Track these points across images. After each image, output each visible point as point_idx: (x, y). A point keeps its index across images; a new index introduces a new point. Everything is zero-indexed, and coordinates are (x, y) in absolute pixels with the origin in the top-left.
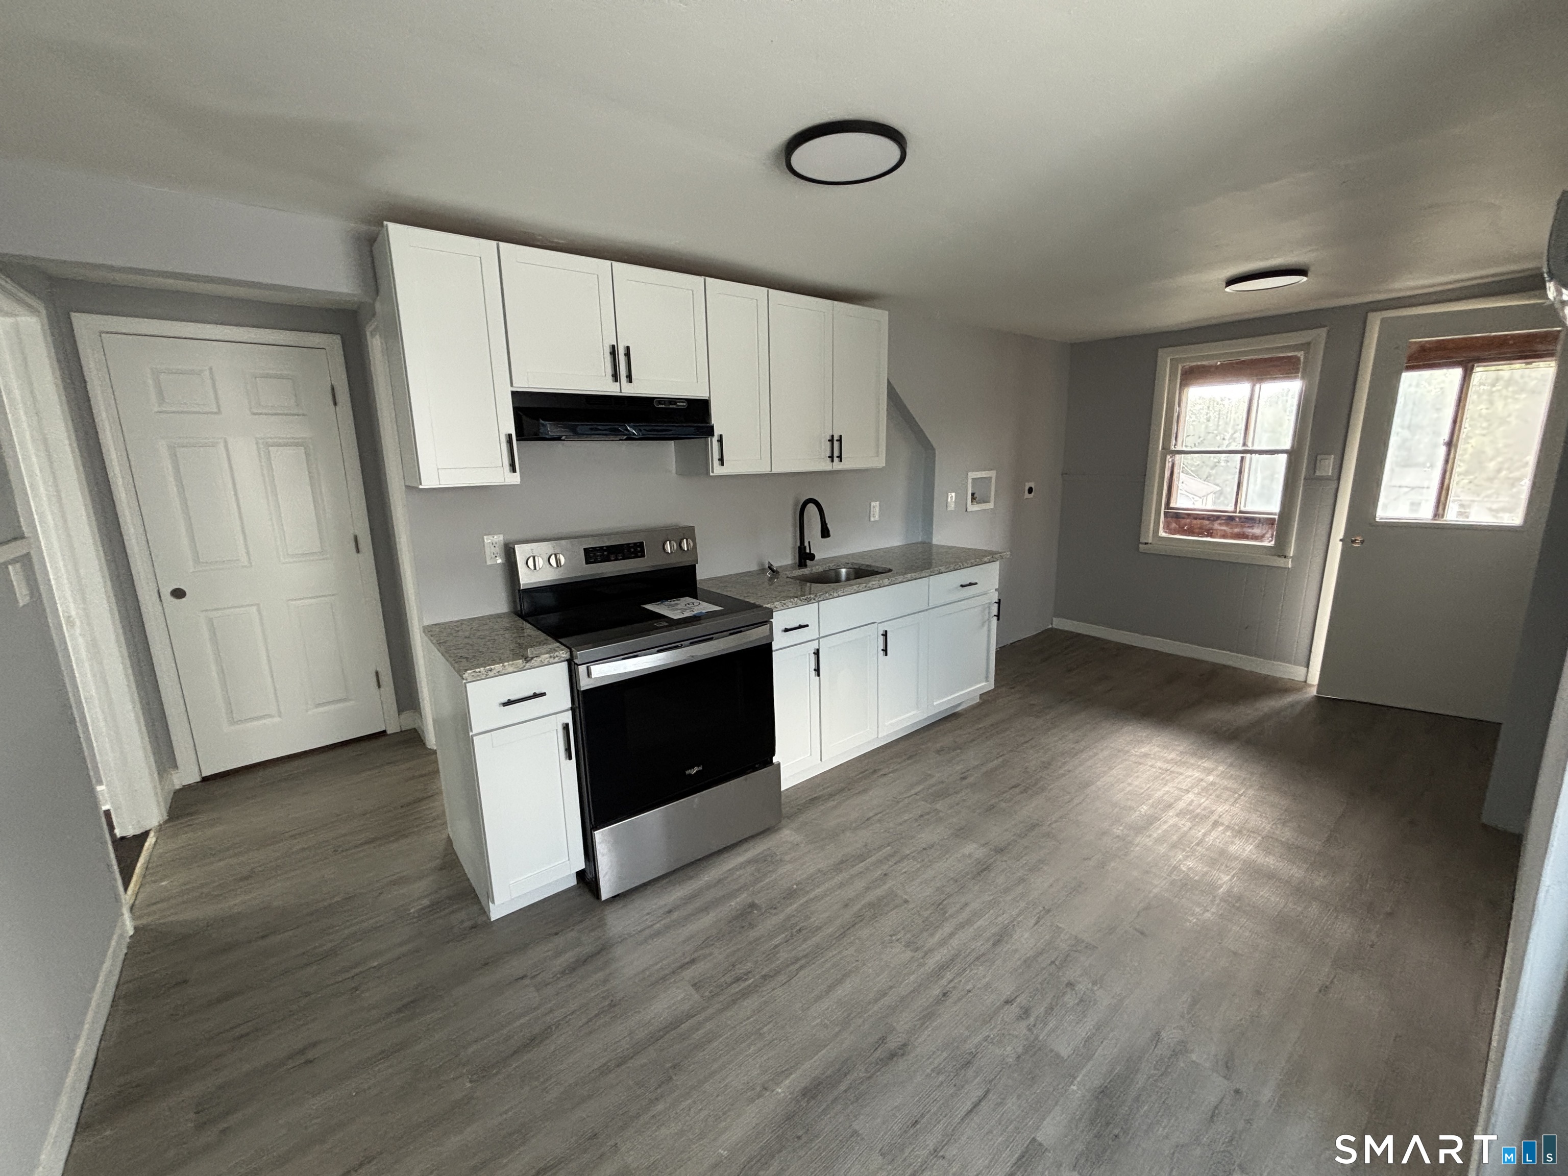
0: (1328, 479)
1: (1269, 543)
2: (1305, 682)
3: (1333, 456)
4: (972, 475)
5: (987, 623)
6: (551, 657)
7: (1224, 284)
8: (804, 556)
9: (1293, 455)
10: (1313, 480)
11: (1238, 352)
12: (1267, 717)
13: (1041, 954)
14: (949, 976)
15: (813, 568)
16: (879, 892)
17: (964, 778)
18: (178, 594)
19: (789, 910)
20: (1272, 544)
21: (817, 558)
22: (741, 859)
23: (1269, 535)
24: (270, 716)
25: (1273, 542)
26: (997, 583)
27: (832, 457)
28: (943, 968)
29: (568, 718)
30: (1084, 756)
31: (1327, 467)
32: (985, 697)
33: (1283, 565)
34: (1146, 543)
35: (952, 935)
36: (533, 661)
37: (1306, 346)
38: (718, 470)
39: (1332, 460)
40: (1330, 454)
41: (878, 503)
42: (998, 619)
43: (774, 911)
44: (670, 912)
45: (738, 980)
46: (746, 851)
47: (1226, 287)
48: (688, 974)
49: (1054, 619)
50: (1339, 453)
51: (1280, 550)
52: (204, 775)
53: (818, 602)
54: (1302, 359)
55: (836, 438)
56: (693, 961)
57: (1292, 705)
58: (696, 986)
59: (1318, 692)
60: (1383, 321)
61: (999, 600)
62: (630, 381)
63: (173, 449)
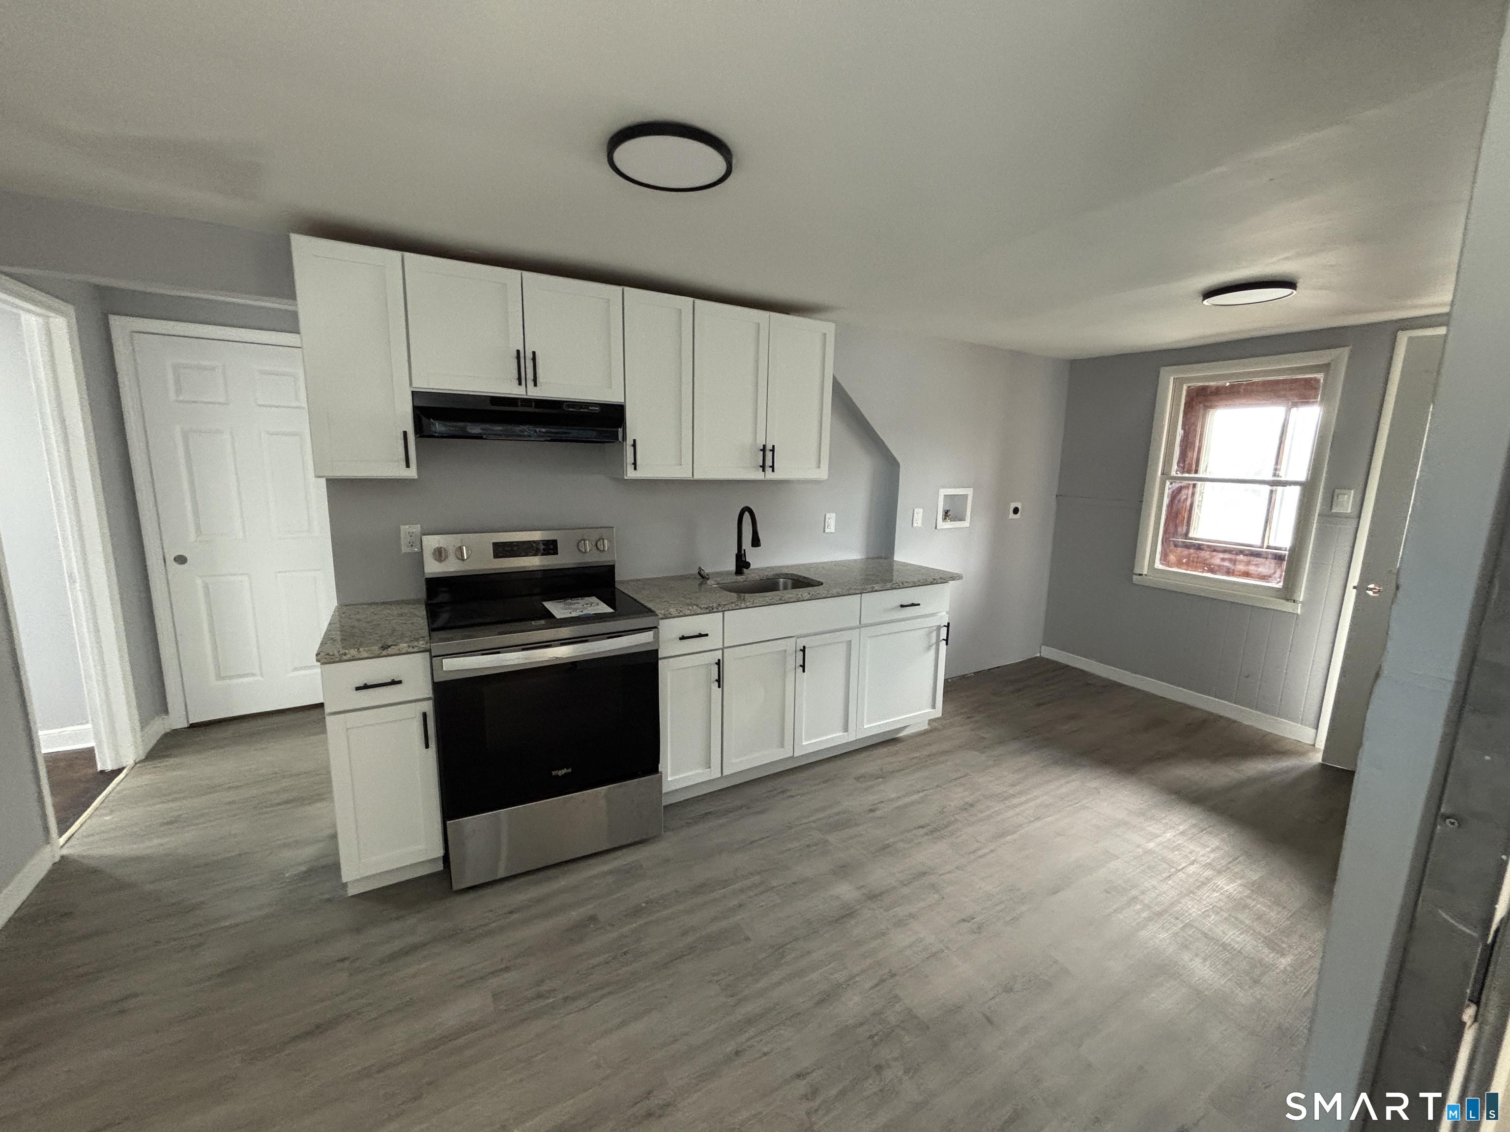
0: (1347, 517)
1: (1277, 584)
2: (1314, 745)
3: (1352, 492)
4: (943, 492)
5: (934, 646)
6: (409, 646)
7: (1202, 298)
8: (742, 564)
9: (1308, 489)
10: (1329, 517)
11: (1249, 373)
12: (1251, 781)
13: (862, 1024)
14: (752, 1031)
15: (750, 575)
16: (724, 924)
17: (872, 811)
18: (181, 560)
19: (625, 930)
20: (1280, 585)
21: (751, 567)
22: (606, 868)
23: (1277, 575)
24: (253, 675)
25: (1281, 584)
26: (948, 607)
27: (763, 467)
28: (750, 1021)
29: (428, 707)
30: (1015, 801)
31: (1346, 503)
32: (935, 724)
33: (1291, 611)
34: (1140, 575)
35: (779, 983)
36: (389, 649)
37: (1325, 368)
38: (631, 474)
39: (1352, 495)
40: (1350, 489)
41: (833, 515)
42: (947, 644)
43: (609, 928)
44: (511, 912)
45: (540, 996)
46: (615, 859)
47: (1204, 300)
48: (494, 982)
49: (1043, 647)
50: (1361, 487)
51: (1288, 592)
52: (191, 723)
53: (723, 611)
54: (1322, 381)
55: (769, 447)
56: (507, 969)
57: (1287, 771)
58: (496, 996)
59: (1323, 760)
60: (1410, 339)
61: (949, 624)
62: (535, 385)
63: (185, 435)
